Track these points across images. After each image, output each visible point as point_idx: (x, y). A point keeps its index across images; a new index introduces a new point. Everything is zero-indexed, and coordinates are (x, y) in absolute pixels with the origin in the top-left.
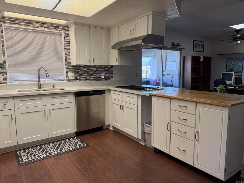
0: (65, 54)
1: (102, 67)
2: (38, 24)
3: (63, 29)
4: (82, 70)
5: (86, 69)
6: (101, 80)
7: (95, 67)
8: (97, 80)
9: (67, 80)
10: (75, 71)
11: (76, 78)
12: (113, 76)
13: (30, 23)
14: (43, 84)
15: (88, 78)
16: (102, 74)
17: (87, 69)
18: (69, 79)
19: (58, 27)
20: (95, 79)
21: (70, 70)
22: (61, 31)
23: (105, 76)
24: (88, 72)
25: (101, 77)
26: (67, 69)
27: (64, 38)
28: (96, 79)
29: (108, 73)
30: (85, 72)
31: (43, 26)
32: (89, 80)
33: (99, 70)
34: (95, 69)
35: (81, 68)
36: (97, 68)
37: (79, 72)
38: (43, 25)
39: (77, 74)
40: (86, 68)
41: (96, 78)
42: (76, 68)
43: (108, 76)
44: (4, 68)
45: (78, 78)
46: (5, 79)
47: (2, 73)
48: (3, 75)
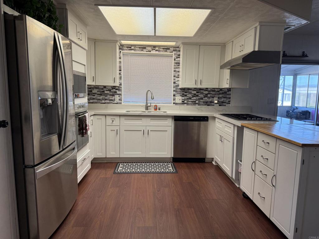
0: (174, 76)
1: (216, 90)
2: (150, 48)
3: (173, 50)
4: (191, 93)
5: (195, 92)
6: (214, 105)
7: (207, 89)
8: (208, 105)
9: (174, 103)
10: (182, 94)
11: (184, 102)
12: (230, 101)
13: (143, 48)
14: (150, 106)
16: (215, 99)
17: (197, 92)
18: (176, 102)
19: (169, 49)
20: (205, 104)
21: (177, 93)
22: (172, 52)
23: (218, 101)
24: (198, 96)
25: (213, 102)
26: (175, 92)
27: (175, 60)
28: (206, 104)
29: (224, 97)
30: (195, 95)
31: (154, 50)
32: (197, 105)
33: (211, 93)
34: (207, 92)
35: (190, 91)
36: (210, 91)
37: (187, 95)
38: (154, 48)
41: (207, 102)
42: (185, 91)
43: (224, 100)
44: (120, 90)
45: (185, 102)
46: (120, 100)
47: (118, 94)
48: (119, 96)
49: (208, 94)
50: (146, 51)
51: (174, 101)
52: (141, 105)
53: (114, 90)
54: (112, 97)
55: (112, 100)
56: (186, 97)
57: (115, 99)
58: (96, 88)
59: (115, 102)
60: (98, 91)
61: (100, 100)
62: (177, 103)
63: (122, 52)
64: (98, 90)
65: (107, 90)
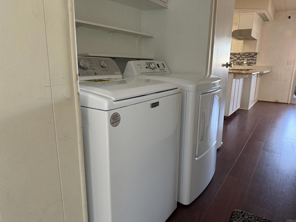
1: (246, 54)
6: (243, 65)
8: (240, 65)
12: (256, 62)
16: (245, 60)
23: (247, 62)
25: (243, 63)
29: (251, 59)
33: (242, 56)
34: (239, 56)
41: (239, 63)
43: (251, 62)
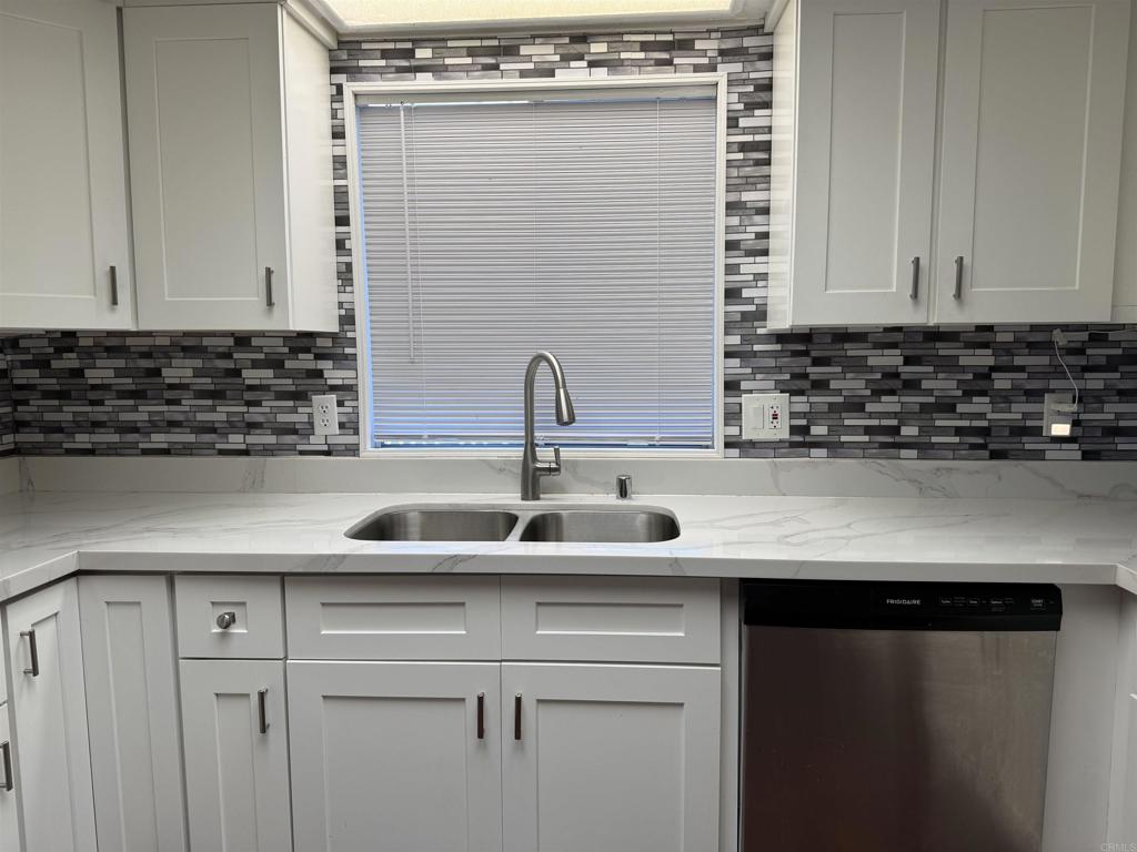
0: (731, 246)
2: (552, 50)
3: (722, 52)
4: (858, 366)
5: (892, 359)
7: (986, 336)
9: (728, 445)
10: (794, 376)
11: (805, 430)
13: (498, 47)
15: (909, 431)
17: (908, 361)
18: (745, 437)
19: (685, 45)
20: (973, 447)
21: (756, 371)
22: (712, 68)
24: (912, 385)
26: (736, 362)
28: (983, 447)
30: (890, 383)
31: (581, 57)
32: (913, 453)
35: (853, 350)
36: (1007, 349)
37: (834, 385)
38: (579, 48)
39: (813, 399)
40: (898, 352)
42: (811, 355)
44: (346, 357)
45: (819, 430)
46: (350, 425)
47: (333, 388)
48: (340, 404)
49: (993, 369)
50: (523, 74)
51: (734, 431)
52: (489, 464)
53: (306, 361)
54: (294, 410)
55: (295, 432)
56: (821, 400)
57: (311, 424)
58: (185, 349)
59: (317, 441)
60: (198, 373)
61: (213, 430)
62: (752, 444)
63: (350, 88)
64: (198, 363)
65: (256, 364)
